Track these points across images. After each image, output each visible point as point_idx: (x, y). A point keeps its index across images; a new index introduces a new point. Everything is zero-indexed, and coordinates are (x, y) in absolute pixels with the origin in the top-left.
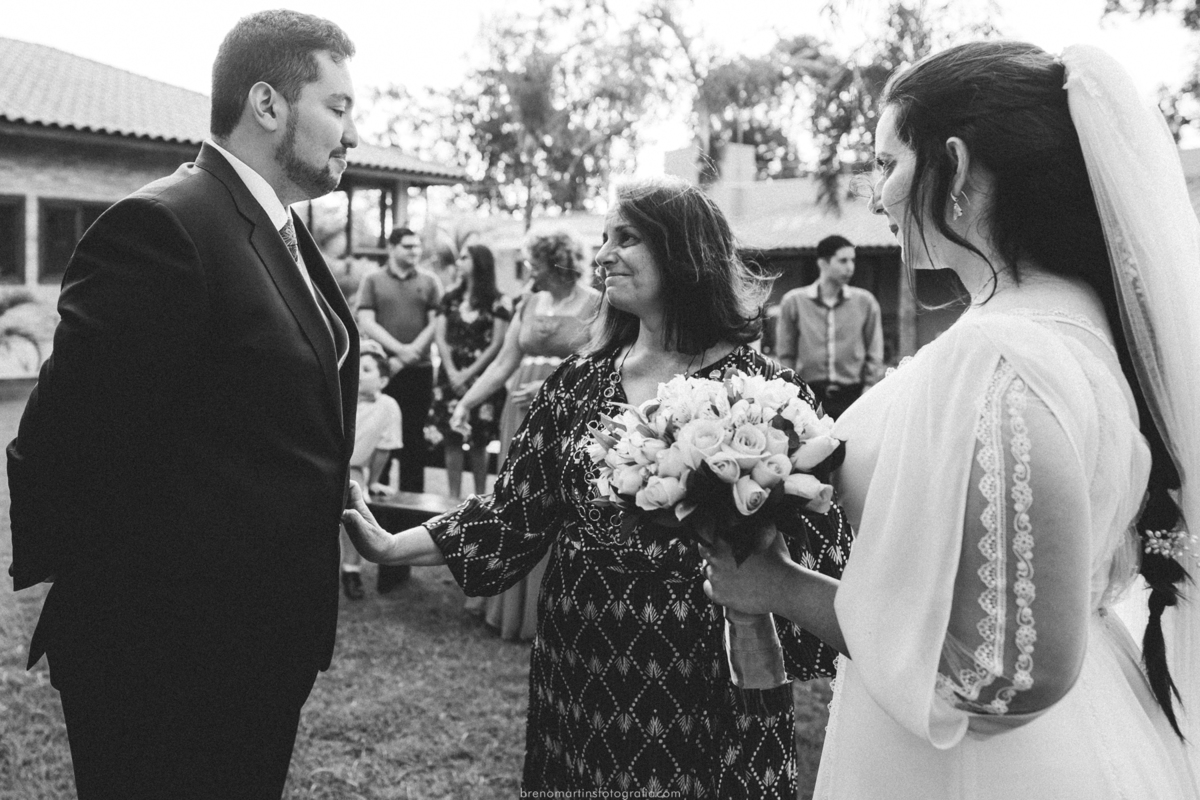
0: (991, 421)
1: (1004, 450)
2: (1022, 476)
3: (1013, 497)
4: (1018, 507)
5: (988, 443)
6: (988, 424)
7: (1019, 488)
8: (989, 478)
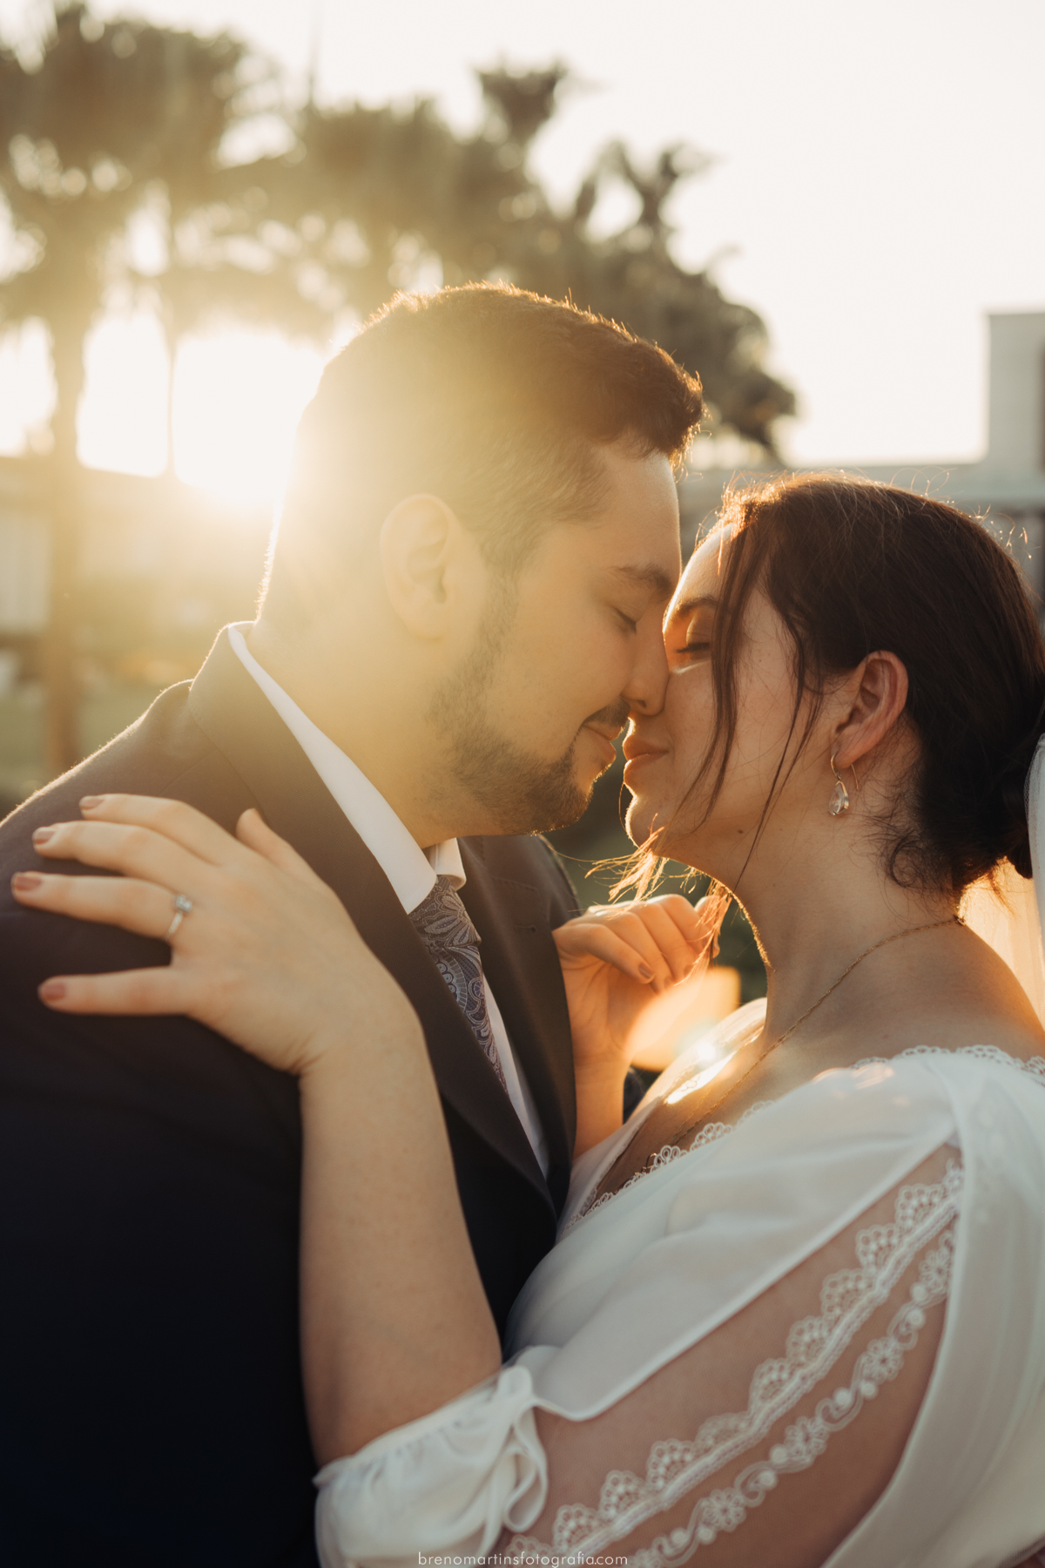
0: (870, 1286)
1: (848, 1348)
2: (835, 1414)
3: (789, 1432)
4: (779, 1455)
5: (832, 1316)
6: (862, 1285)
7: (810, 1427)
8: (782, 1368)
